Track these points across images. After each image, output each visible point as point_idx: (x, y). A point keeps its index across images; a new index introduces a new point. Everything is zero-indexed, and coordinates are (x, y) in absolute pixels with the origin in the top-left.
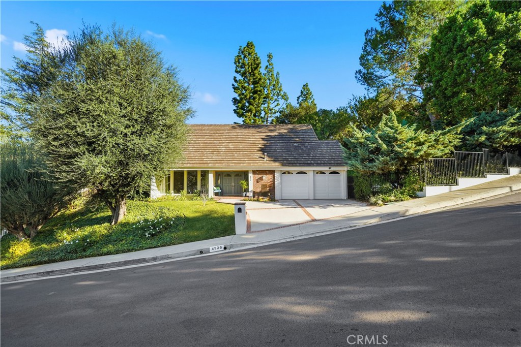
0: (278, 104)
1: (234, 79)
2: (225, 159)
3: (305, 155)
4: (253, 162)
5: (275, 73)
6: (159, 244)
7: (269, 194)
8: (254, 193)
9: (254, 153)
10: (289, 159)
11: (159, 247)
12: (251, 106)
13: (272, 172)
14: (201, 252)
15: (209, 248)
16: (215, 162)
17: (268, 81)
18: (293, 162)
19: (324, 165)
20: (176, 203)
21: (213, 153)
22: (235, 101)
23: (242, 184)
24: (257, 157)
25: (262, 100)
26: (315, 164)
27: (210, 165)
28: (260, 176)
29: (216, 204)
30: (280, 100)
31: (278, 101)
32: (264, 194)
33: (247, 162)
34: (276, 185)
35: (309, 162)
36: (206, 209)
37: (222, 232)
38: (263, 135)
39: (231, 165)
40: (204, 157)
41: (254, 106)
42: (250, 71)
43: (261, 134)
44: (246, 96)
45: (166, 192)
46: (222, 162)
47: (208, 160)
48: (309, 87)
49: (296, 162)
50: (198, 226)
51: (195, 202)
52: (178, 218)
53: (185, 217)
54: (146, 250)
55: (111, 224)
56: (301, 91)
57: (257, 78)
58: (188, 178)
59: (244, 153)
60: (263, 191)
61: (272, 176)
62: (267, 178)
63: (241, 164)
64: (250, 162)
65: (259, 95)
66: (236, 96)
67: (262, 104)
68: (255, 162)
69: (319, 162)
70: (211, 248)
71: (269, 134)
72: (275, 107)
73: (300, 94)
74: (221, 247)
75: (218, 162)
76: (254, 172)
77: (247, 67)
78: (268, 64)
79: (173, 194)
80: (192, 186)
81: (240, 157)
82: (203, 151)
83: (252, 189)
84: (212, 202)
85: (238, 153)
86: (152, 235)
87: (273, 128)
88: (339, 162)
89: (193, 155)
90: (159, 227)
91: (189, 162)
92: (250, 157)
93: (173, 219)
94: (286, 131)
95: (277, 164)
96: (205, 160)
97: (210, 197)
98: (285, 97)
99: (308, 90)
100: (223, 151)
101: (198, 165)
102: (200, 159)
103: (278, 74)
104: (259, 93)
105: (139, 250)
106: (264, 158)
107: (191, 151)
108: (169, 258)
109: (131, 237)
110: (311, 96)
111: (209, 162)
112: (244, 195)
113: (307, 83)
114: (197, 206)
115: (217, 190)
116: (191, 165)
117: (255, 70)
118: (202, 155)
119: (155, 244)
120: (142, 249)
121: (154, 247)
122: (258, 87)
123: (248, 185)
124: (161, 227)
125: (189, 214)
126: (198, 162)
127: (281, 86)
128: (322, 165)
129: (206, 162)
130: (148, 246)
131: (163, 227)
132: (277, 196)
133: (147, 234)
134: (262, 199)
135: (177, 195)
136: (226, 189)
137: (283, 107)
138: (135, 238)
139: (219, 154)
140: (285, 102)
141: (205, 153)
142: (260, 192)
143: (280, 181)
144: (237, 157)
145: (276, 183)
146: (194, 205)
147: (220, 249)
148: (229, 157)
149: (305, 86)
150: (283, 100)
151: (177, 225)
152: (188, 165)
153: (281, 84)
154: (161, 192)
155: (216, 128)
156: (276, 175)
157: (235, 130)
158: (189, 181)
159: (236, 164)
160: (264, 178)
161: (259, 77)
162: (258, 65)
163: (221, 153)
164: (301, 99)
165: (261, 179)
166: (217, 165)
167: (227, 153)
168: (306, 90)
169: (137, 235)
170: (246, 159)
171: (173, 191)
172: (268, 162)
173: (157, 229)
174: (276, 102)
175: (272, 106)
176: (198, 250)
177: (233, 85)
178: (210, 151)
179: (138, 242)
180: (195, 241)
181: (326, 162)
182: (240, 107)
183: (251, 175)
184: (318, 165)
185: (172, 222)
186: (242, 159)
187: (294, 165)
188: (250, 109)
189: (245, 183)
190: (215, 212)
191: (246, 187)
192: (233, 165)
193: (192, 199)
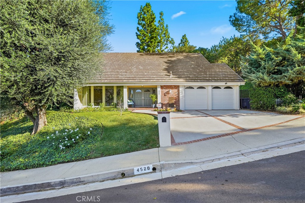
0: (167, 47)
1: (137, 29)
2: (137, 77)
3: (203, 74)
4: (161, 78)
5: (165, 26)
6: (73, 159)
7: (175, 106)
8: (162, 104)
9: (160, 72)
10: (191, 77)
11: (73, 161)
12: (149, 47)
13: (177, 87)
14: (123, 175)
15: (133, 170)
16: (129, 79)
17: (160, 31)
18: (194, 79)
19: (221, 80)
20: (95, 114)
21: (126, 72)
22: (138, 45)
23: (152, 97)
24: (164, 75)
25: (156, 44)
26: (213, 80)
27: (125, 81)
28: (167, 90)
29: (131, 114)
30: (169, 44)
31: (167, 45)
32: (171, 105)
33: (156, 78)
34: (180, 98)
35: (207, 79)
36: (123, 119)
37: (144, 143)
38: (166, 60)
39: (142, 81)
40: (119, 75)
41: (151, 47)
42: (149, 23)
43: (164, 59)
44: (146, 41)
45: (88, 105)
46: (135, 78)
47: (122, 77)
48: (186, 37)
49: (197, 79)
50: (116, 136)
51: (113, 112)
52: (96, 127)
53: (103, 127)
54: (59, 165)
55: (31, 134)
56: (181, 39)
57: (153, 28)
58: (106, 94)
59: (152, 72)
60: (170, 102)
61: (176, 90)
62: (173, 92)
63: (151, 81)
64: (158, 78)
65: (155, 40)
66: (139, 41)
67: (156, 47)
68: (162, 78)
69: (216, 79)
70: (136, 169)
71: (170, 59)
72: (165, 49)
73: (180, 42)
74: (148, 168)
75: (131, 79)
76: (162, 87)
77: (146, 20)
78: (160, 19)
79: (93, 107)
80: (109, 101)
81: (149, 75)
82: (118, 70)
83: (160, 101)
84: (127, 112)
85: (147, 72)
86: (68, 147)
87: (172, 55)
88: (232, 79)
89: (109, 74)
90: (75, 138)
91: (106, 79)
92: (157, 75)
93: (91, 129)
94: (182, 57)
95: (181, 80)
96: (120, 77)
97: (125, 108)
98: (172, 42)
99: (186, 39)
100: (135, 70)
101: (115, 81)
102: (116, 77)
103: (167, 26)
104: (155, 38)
105: (51, 165)
106: (169, 76)
107: (108, 70)
108: (81, 182)
109: (45, 149)
110: (188, 43)
111: (123, 79)
112: (154, 107)
113: (185, 35)
114: (115, 116)
115: (131, 102)
116: (108, 81)
117: (151, 23)
118: (117, 74)
119: (69, 157)
120: (55, 164)
121: (68, 162)
122: (154, 34)
123: (157, 98)
124: (78, 137)
125: (107, 123)
126: (114, 79)
127: (169, 35)
128: (219, 81)
129: (121, 79)
130: (61, 160)
131: (79, 138)
132: (181, 108)
133: (61, 146)
134: (170, 109)
135: (97, 107)
136: (138, 102)
137: (171, 48)
138: (49, 150)
139: (131, 73)
140: (172, 45)
141: (120, 72)
142: (168, 103)
143: (184, 94)
144: (147, 75)
145: (180, 96)
146: (112, 115)
147: (147, 171)
148: (140, 75)
149: (184, 36)
150: (171, 44)
151: (95, 135)
152: (106, 81)
153: (169, 33)
154: (83, 105)
155: (127, 56)
156: (180, 89)
157: (143, 56)
158: (107, 97)
159: (147, 81)
160: (170, 92)
161: (155, 27)
162: (154, 19)
163: (133, 72)
164: (181, 45)
165: (168, 93)
166: (130, 81)
167: (138, 72)
168: (184, 39)
169: (52, 146)
170: (154, 77)
171: (93, 104)
172: (173, 78)
173: (73, 140)
174: (166, 46)
175: (163, 48)
176: (118, 172)
177: (136, 33)
178: (124, 70)
179: (51, 155)
180: (113, 155)
181: (221, 79)
182: (142, 48)
183: (159, 90)
184: (216, 81)
185: (89, 133)
186: (151, 77)
187: (196, 81)
188: (149, 50)
189: (155, 97)
190: (133, 121)
191: (155, 100)
192: (144, 81)
193: (110, 110)
